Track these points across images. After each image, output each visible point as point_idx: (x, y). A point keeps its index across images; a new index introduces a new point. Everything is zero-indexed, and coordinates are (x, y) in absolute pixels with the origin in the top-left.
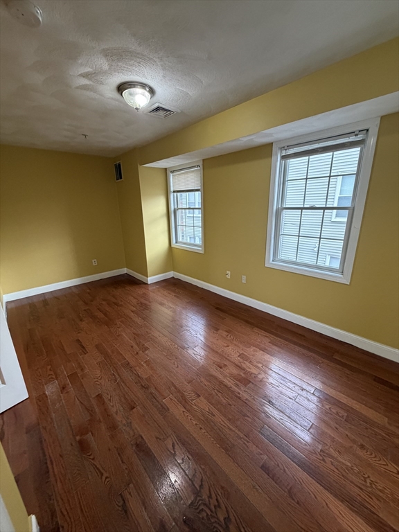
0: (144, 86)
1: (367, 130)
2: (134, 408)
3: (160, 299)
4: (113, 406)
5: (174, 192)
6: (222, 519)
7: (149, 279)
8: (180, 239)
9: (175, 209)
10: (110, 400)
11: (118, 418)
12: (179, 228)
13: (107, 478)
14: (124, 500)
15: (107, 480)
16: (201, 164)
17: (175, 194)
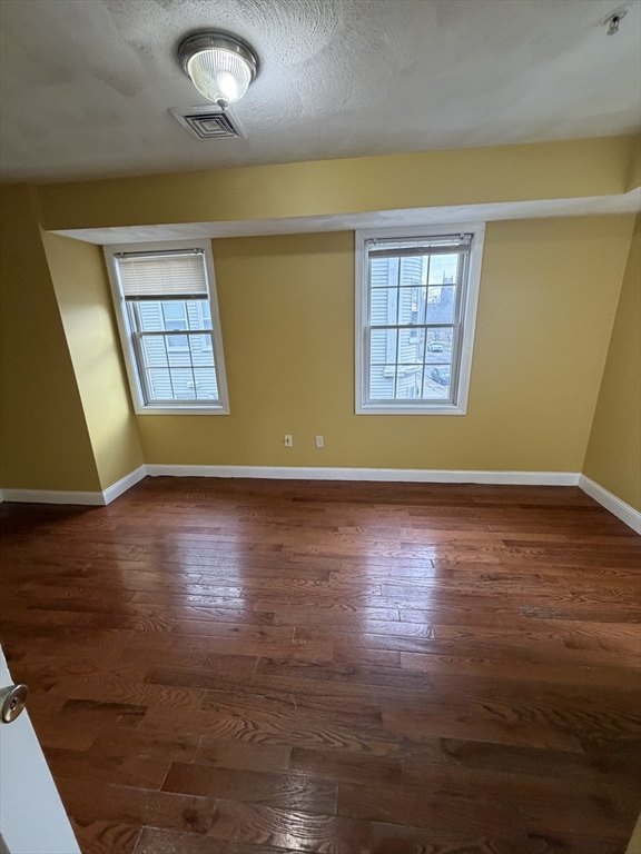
0: (248, 50)
1: (472, 235)
2: (380, 715)
3: (175, 522)
4: (345, 745)
5: (128, 298)
6: (611, 727)
7: (105, 493)
8: (153, 396)
9: (133, 336)
10: (326, 741)
11: (380, 750)
12: (149, 374)
13: (487, 843)
14: (542, 837)
15: (492, 844)
16: (208, 246)
17: (131, 303)
